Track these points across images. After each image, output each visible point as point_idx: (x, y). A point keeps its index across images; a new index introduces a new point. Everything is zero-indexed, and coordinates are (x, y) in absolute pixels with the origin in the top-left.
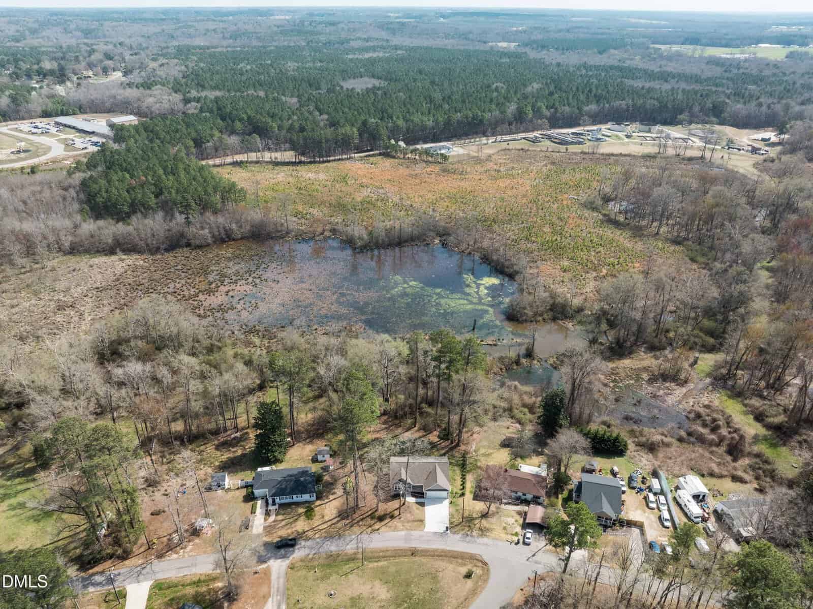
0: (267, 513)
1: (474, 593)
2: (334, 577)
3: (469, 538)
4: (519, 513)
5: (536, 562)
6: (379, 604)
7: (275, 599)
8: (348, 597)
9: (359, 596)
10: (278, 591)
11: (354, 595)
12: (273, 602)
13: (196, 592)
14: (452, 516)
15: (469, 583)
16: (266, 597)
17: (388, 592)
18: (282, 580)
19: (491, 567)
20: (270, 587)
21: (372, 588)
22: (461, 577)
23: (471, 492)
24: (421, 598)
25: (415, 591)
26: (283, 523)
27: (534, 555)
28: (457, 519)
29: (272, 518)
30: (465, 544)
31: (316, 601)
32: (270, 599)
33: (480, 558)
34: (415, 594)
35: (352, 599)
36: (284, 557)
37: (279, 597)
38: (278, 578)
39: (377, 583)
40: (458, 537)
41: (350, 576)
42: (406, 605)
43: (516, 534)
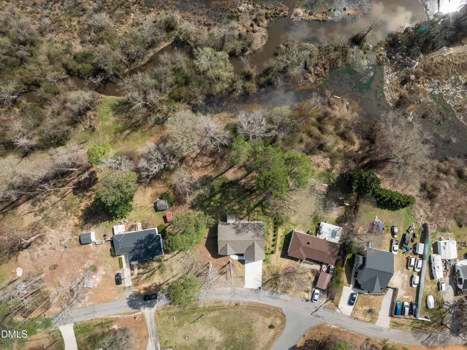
0: (132, 268)
1: (274, 338)
2: (186, 324)
3: (274, 295)
4: (313, 271)
5: (317, 316)
6: (216, 345)
7: (152, 339)
8: (197, 339)
9: (203, 338)
10: (153, 333)
11: (201, 338)
12: (151, 341)
13: (103, 332)
14: (264, 273)
15: (272, 331)
16: (146, 337)
17: (221, 336)
18: (153, 324)
19: (287, 317)
20: (147, 329)
21: (211, 333)
22: (267, 327)
23: (280, 248)
24: (241, 341)
25: (238, 337)
26: (145, 276)
27: (316, 311)
28: (268, 277)
29: (136, 271)
30: (271, 300)
31: (177, 342)
32: (149, 339)
33: (280, 311)
34: (238, 339)
35: (199, 340)
36: (151, 306)
37: (154, 338)
38: (151, 323)
39: (214, 329)
40: (267, 293)
41: (196, 324)
42: (232, 346)
43: (307, 292)
